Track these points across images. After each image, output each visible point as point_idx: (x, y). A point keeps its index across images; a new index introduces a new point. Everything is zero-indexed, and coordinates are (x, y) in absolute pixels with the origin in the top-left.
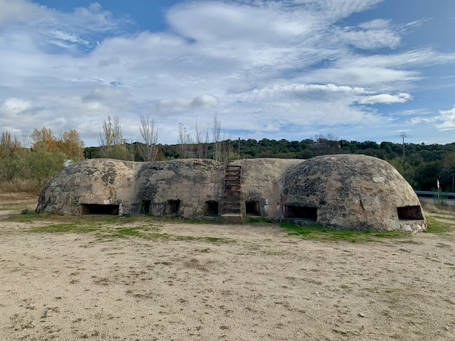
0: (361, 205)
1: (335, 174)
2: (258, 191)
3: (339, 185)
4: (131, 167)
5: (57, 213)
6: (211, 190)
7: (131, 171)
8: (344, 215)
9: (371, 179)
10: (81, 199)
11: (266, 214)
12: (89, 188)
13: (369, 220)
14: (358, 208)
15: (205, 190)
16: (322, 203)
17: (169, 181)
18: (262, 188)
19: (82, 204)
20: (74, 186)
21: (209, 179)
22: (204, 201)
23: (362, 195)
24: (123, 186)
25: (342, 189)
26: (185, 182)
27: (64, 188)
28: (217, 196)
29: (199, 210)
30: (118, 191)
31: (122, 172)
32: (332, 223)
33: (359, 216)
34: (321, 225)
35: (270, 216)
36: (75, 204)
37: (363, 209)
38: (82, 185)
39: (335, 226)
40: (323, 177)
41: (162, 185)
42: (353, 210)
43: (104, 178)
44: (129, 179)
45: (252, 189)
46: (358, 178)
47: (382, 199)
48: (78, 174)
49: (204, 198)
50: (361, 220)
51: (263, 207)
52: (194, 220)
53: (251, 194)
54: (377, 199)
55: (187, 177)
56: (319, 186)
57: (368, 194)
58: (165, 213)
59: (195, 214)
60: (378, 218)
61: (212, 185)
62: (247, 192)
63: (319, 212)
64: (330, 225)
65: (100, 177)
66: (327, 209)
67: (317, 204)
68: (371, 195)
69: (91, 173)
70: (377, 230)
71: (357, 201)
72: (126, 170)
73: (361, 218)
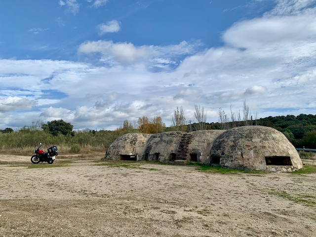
0: (242, 155)
1: (232, 138)
2: (198, 148)
3: (233, 143)
4: (146, 137)
5: (110, 159)
6: (173, 148)
7: (146, 139)
8: (232, 161)
9: (251, 140)
10: (120, 152)
11: (200, 161)
12: (124, 147)
13: (245, 163)
14: (239, 157)
15: (171, 148)
16: (223, 154)
17: (157, 143)
18: (200, 147)
19: (120, 155)
20: (118, 146)
21: (174, 142)
22: (170, 153)
23: (243, 149)
24: (140, 146)
25: (233, 146)
26: (164, 144)
27: (114, 147)
28: (176, 151)
29: (167, 158)
30: (137, 149)
31: (140, 139)
32: (226, 165)
33: (239, 161)
34: (220, 166)
35: (202, 162)
36: (117, 155)
37: (243, 157)
38: (121, 146)
39: (227, 167)
40: (226, 140)
41: (154, 145)
42: (237, 158)
43: (131, 143)
44: (143, 143)
45: (195, 147)
46: (243, 140)
47: (255, 152)
48: (121, 140)
49: (170, 151)
50: (241, 164)
51: (199, 157)
52: (164, 163)
53: (193, 150)
54: (252, 152)
55: (165, 141)
56: (222, 145)
57: (247, 149)
58: (153, 160)
59: (165, 160)
60: (250, 163)
61: (175, 145)
62: (191, 149)
63: (221, 159)
64: (224, 166)
65: (129, 142)
66: (224, 157)
67: (220, 154)
68: (249, 149)
69: (126, 140)
70: (249, 169)
71: (240, 153)
72: (142, 138)
73: (241, 162)
